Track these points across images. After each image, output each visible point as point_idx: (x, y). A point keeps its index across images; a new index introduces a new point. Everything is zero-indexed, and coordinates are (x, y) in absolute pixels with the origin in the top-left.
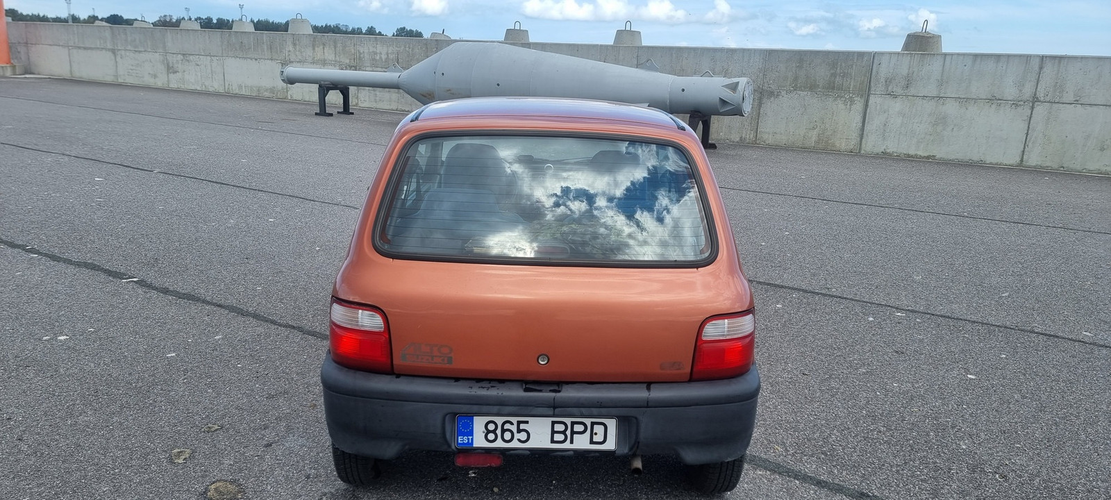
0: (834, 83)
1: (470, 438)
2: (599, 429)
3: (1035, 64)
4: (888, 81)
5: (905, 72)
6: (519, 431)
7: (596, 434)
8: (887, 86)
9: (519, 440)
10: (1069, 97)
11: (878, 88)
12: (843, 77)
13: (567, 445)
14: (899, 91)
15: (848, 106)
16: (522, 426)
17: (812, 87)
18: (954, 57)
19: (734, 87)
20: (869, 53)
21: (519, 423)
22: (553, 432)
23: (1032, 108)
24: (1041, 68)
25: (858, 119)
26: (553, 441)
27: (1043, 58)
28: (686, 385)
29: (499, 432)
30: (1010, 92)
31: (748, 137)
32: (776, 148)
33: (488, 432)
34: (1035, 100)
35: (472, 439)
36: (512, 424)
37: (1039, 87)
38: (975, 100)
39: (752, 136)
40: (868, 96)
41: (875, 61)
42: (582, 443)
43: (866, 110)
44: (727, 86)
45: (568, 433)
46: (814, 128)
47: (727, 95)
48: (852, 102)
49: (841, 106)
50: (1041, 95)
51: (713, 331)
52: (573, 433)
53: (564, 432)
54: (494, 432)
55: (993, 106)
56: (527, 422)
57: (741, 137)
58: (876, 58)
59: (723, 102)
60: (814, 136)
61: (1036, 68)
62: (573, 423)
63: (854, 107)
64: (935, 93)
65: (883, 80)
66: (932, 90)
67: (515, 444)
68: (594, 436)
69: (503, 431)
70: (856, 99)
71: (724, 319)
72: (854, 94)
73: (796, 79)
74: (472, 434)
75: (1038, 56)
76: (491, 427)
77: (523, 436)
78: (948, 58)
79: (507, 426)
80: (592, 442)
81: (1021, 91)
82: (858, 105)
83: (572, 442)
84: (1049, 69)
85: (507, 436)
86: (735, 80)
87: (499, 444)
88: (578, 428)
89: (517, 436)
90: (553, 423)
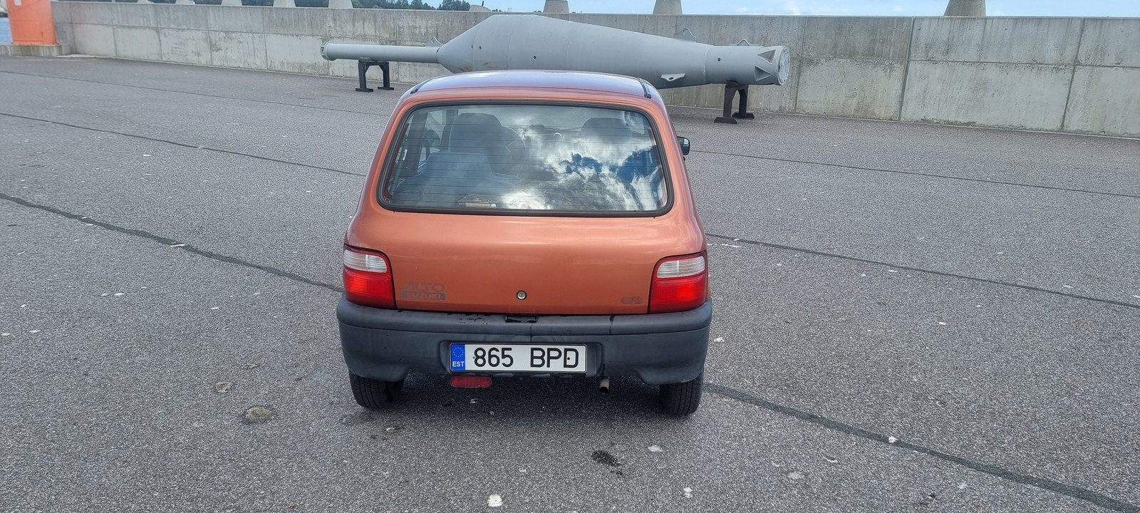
0: (873, 49)
1: (462, 362)
2: (571, 355)
3: (1077, 27)
4: (928, 47)
5: (945, 37)
6: (504, 356)
7: (569, 359)
8: (927, 52)
9: (504, 364)
10: (1111, 60)
11: (918, 54)
12: (883, 43)
13: (545, 368)
14: (939, 56)
15: (888, 73)
16: (506, 353)
17: (851, 54)
18: (995, 21)
19: (770, 56)
20: (909, 18)
21: (504, 350)
22: (533, 358)
23: (1074, 71)
24: (1082, 31)
25: (898, 86)
26: (532, 365)
27: (1084, 20)
28: (646, 316)
29: (486, 357)
30: (1051, 56)
31: (787, 106)
32: (813, 117)
33: (478, 357)
34: (1076, 63)
35: (464, 364)
36: (497, 350)
37: (1080, 51)
38: (1016, 65)
39: (791, 105)
40: (908, 62)
41: (915, 26)
42: (557, 366)
43: (906, 77)
44: (762, 55)
45: (545, 358)
46: (853, 96)
47: (763, 64)
48: (892, 68)
49: (881, 73)
50: (1082, 59)
51: (665, 271)
52: (549, 358)
53: (541, 358)
54: (482, 357)
55: (1034, 71)
56: (510, 349)
57: (781, 107)
58: (916, 24)
59: (759, 71)
60: (853, 104)
61: (1078, 30)
62: (549, 350)
63: (894, 74)
64: (975, 58)
65: (922, 45)
66: (972, 55)
67: (500, 368)
68: (567, 360)
69: (490, 357)
70: (895, 65)
71: (677, 260)
72: (893, 60)
73: (835, 46)
74: (463, 359)
75: (1080, 18)
76: (480, 353)
77: (507, 361)
78: (989, 22)
79: (493, 353)
80: (565, 366)
81: (1062, 54)
82: (898, 72)
83: (548, 366)
84: (1090, 31)
85: (494, 361)
86: (771, 48)
87: (487, 367)
88: (554, 354)
89: (502, 361)
90: (533, 350)
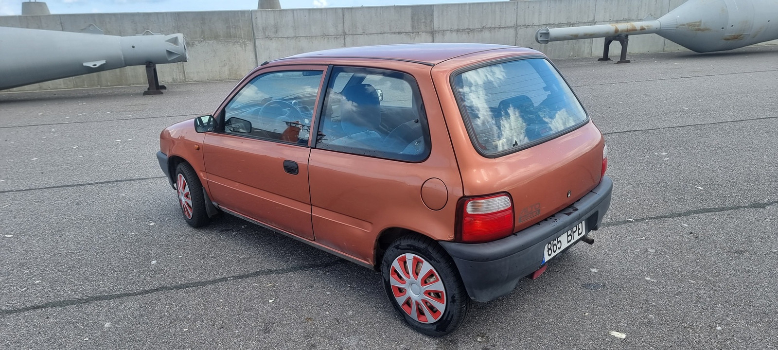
0: (230, 33)
3: (340, 13)
4: (265, 29)
5: (272, 22)
8: (264, 33)
10: (360, 31)
11: (259, 34)
12: (235, 28)
14: (272, 35)
15: (244, 48)
17: (216, 37)
18: (298, 11)
19: (175, 41)
20: (248, 11)
23: (345, 39)
24: (343, 15)
25: (252, 56)
27: (343, 9)
30: (332, 30)
31: (178, 78)
32: (197, 83)
34: (345, 34)
37: (345, 27)
38: (316, 37)
39: (181, 76)
40: (255, 40)
41: (253, 16)
43: (255, 49)
44: (169, 41)
46: (225, 66)
47: (171, 47)
48: (245, 45)
49: (239, 48)
50: (347, 31)
55: (326, 40)
57: (173, 79)
58: (253, 14)
59: (170, 53)
60: (226, 70)
61: (341, 15)
63: (247, 48)
64: (293, 35)
65: (261, 28)
66: (290, 33)
70: (247, 42)
72: (245, 39)
73: (203, 32)
75: (340, 8)
78: (295, 12)
81: (337, 29)
82: (250, 47)
84: (347, 16)
86: (174, 36)
